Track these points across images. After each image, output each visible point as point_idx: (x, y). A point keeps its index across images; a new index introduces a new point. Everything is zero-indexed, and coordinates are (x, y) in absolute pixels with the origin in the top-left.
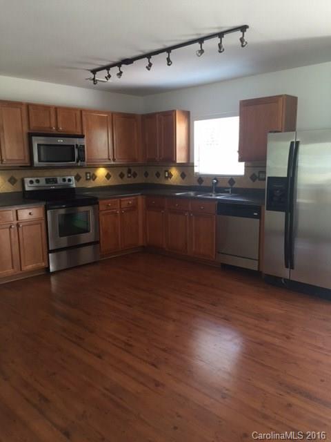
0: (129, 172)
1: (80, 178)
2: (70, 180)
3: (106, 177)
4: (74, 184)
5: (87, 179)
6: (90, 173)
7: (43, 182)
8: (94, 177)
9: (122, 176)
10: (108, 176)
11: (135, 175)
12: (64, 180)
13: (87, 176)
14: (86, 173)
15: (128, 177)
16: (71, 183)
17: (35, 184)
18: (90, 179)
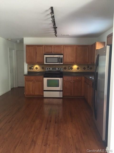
0: (88, 67)
1: (66, 68)
2: (61, 69)
3: (77, 68)
4: (62, 70)
5: (69, 69)
6: (70, 67)
7: (51, 69)
8: (72, 68)
9: (84, 68)
10: (78, 68)
11: (91, 68)
12: (59, 69)
13: (69, 68)
14: (69, 67)
15: (88, 69)
16: (61, 70)
17: (49, 69)
18: (70, 69)
